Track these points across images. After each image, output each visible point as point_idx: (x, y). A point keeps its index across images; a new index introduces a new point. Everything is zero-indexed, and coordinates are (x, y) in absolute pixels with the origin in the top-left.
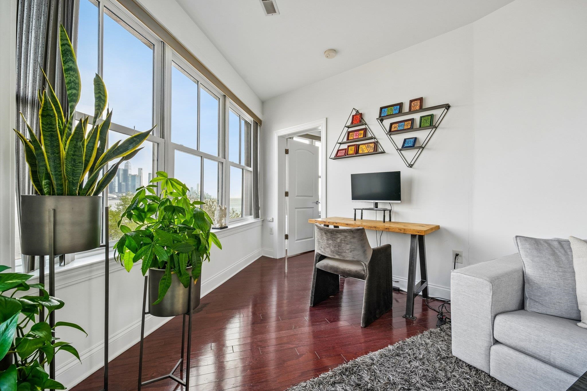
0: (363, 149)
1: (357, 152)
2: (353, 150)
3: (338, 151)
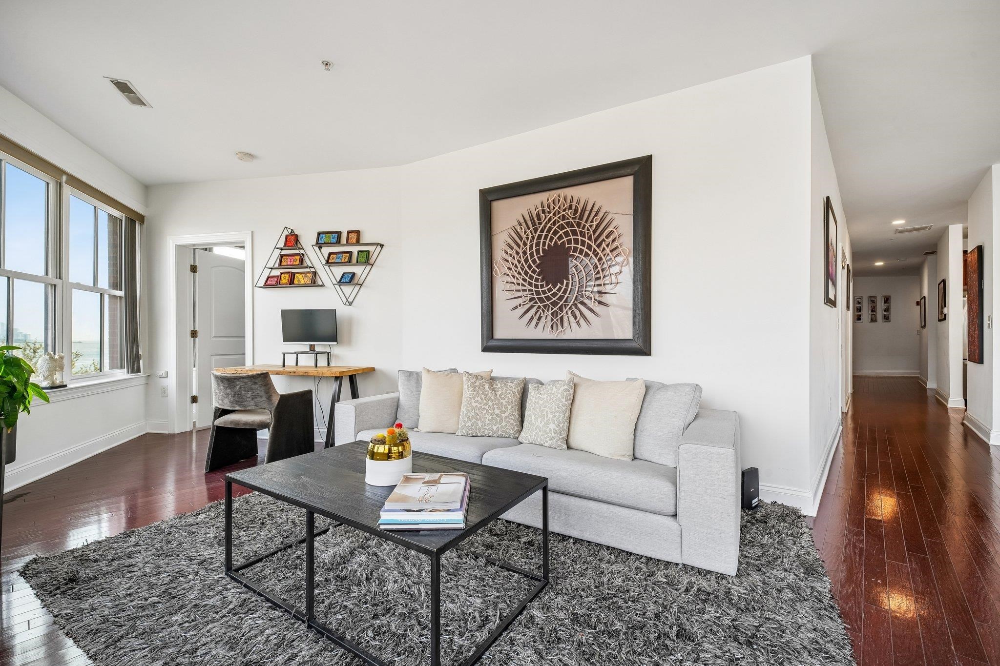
0: (300, 279)
2: (287, 278)
3: (268, 277)
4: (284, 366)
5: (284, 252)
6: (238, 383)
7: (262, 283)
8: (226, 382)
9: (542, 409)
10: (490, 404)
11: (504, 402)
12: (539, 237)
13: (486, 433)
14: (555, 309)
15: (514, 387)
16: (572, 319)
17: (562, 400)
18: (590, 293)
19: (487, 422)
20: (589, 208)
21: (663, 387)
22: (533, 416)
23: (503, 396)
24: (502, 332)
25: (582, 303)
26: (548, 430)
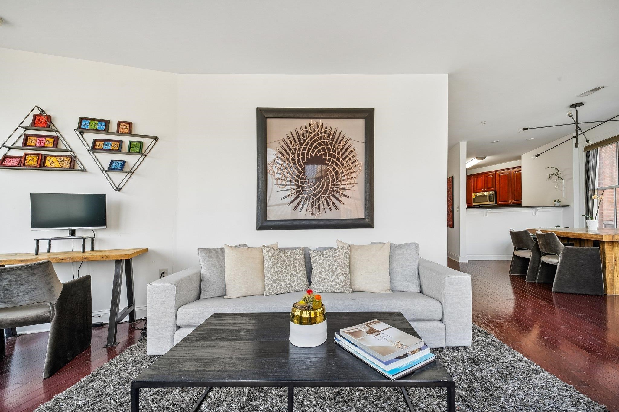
0: (53, 162)
1: (41, 164)
2: (35, 160)
3: (5, 157)
9: (331, 267)
10: (289, 268)
11: (297, 265)
12: (304, 149)
13: (287, 291)
14: (315, 199)
15: (300, 254)
16: (326, 206)
17: (346, 259)
18: (338, 189)
19: (288, 282)
20: (337, 134)
22: (323, 273)
23: (295, 261)
24: (273, 215)
25: (333, 196)
26: (339, 281)
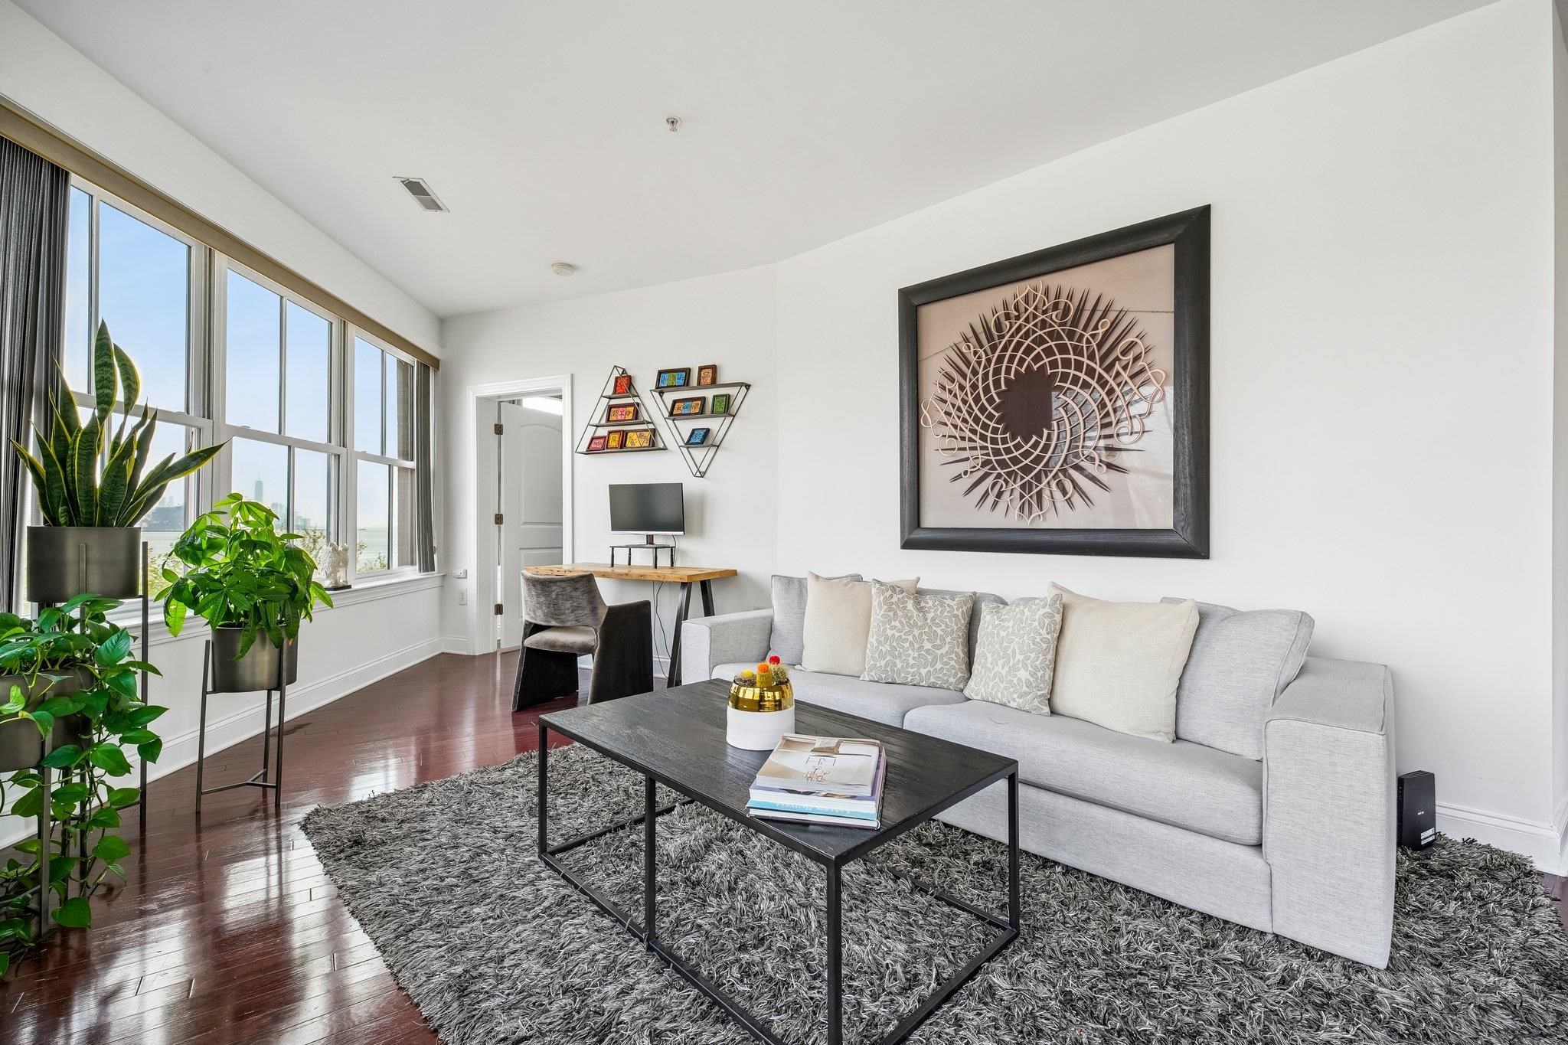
0: (634, 440)
1: (623, 445)
2: (617, 439)
3: (593, 439)
4: (612, 566)
5: (613, 402)
6: (554, 588)
7: (584, 447)
8: (539, 587)
9: (1005, 644)
10: (916, 633)
11: (938, 630)
12: (1000, 360)
13: (909, 680)
14: (1028, 478)
15: (955, 607)
16: (1058, 495)
17: (1041, 631)
18: (1091, 450)
19: (911, 661)
20: (1089, 306)
21: (1233, 615)
22: (989, 655)
23: (937, 621)
24: (933, 518)
25: (1077, 468)
26: (1015, 681)
